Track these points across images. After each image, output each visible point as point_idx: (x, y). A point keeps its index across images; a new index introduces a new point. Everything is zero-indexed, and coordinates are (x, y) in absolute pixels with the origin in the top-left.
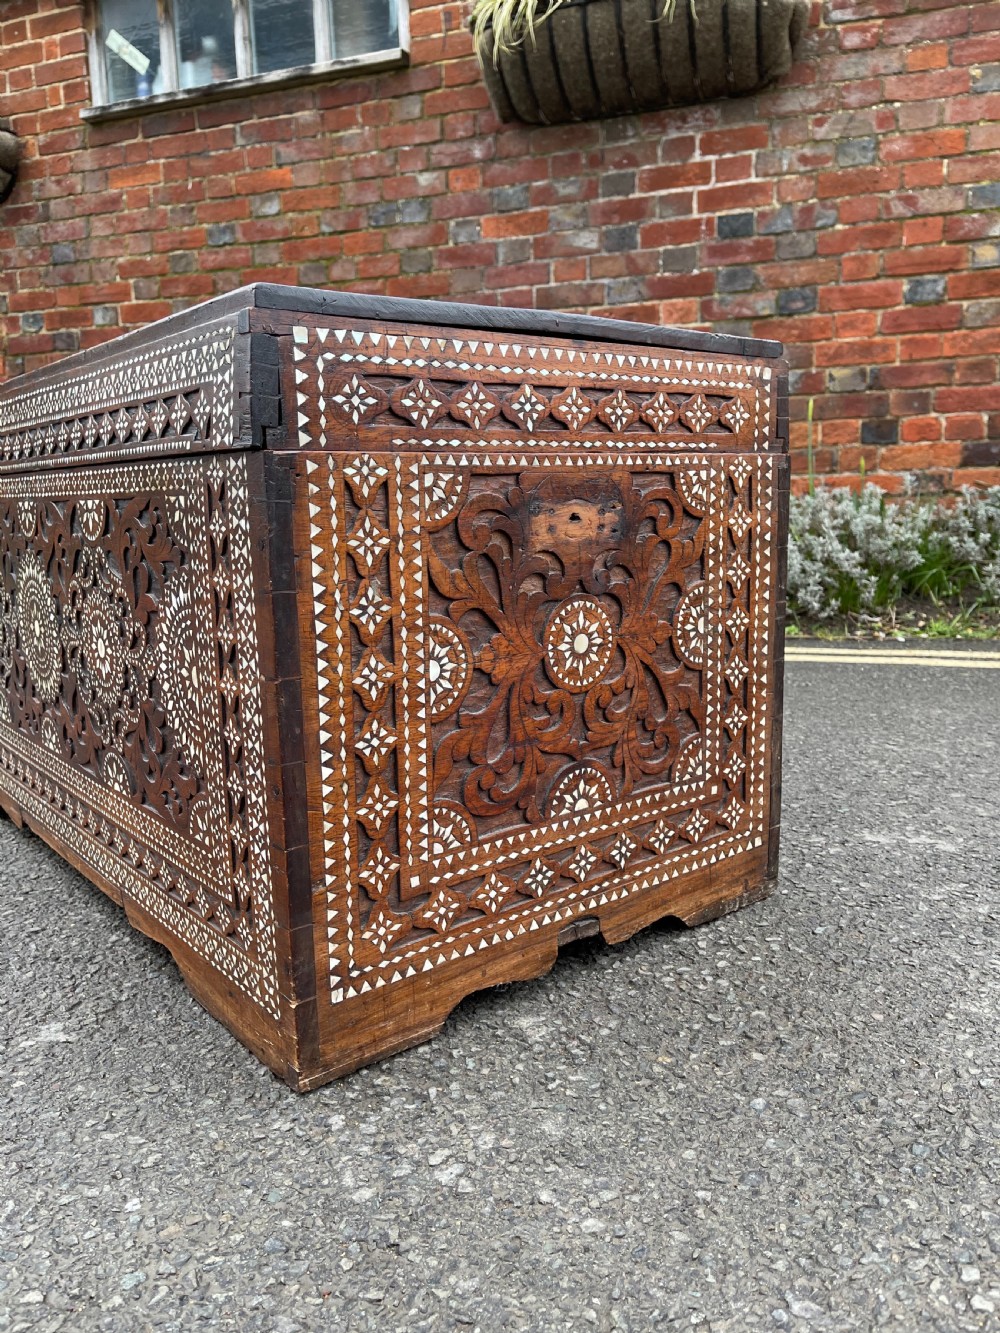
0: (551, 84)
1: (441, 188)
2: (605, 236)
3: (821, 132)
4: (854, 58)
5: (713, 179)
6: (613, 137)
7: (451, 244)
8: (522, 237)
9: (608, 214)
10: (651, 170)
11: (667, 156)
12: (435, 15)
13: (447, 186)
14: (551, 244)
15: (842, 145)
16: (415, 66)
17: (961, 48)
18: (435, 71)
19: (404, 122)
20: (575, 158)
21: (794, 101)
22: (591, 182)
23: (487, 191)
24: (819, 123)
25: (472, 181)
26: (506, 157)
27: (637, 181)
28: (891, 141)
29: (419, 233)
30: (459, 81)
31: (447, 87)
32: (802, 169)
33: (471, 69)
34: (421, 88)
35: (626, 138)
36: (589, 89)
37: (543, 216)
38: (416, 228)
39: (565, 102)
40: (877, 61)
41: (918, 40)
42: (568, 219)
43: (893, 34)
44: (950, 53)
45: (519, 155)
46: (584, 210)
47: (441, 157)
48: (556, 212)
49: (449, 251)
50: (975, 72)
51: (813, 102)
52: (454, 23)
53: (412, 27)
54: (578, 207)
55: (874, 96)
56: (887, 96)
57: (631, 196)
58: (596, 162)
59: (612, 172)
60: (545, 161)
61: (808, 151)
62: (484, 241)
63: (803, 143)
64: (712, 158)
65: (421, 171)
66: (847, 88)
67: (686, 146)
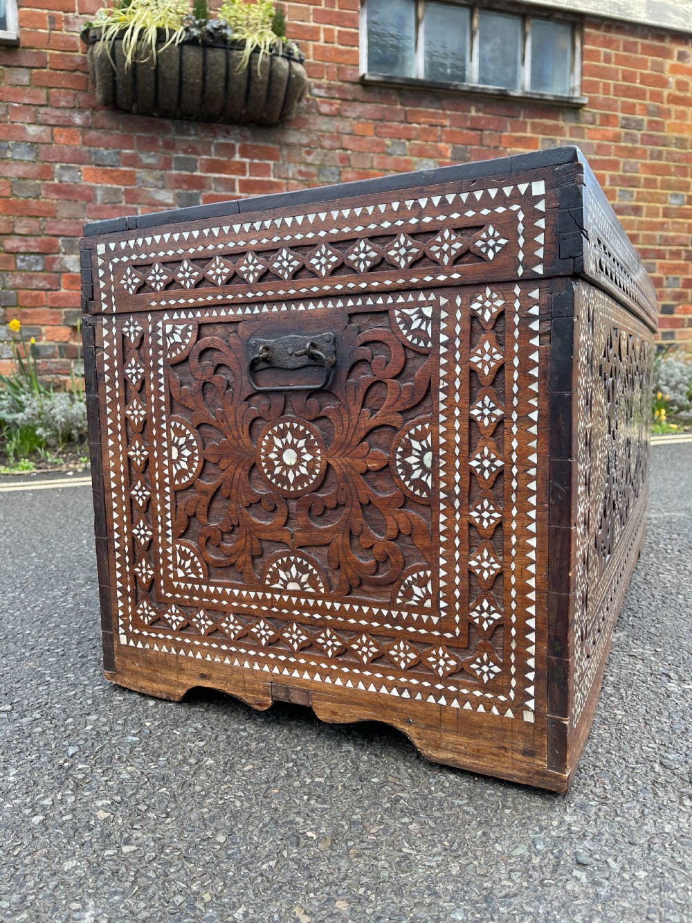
0: (151, 89)
1: (47, 139)
2: (178, 196)
3: (310, 159)
4: (326, 119)
5: (248, 174)
6: (180, 132)
7: (56, 181)
8: (115, 186)
9: (179, 182)
10: (207, 160)
11: (218, 152)
12: (42, 15)
13: (53, 138)
14: (139, 195)
15: (321, 168)
16: (23, 48)
17: (381, 127)
18: (41, 56)
19: (12, 85)
20: (154, 140)
21: (294, 137)
22: (166, 158)
23: (86, 149)
24: (309, 153)
25: (73, 139)
26: (102, 128)
27: (198, 165)
28: (347, 172)
29: (28, 168)
30: (62, 67)
31: (51, 68)
32: (300, 178)
33: (72, 61)
34: (28, 64)
35: (190, 135)
36: (176, 99)
37: (132, 174)
38: (26, 165)
39: (156, 103)
40: (338, 124)
41: (358, 118)
42: (150, 180)
43: (346, 110)
44: (375, 128)
45: (111, 129)
46: (162, 176)
47: (48, 117)
48: (141, 173)
49: (54, 185)
50: (388, 142)
51: (305, 140)
52: (57, 26)
53: (21, 20)
54: (158, 173)
55: (337, 144)
56: (345, 146)
57: (195, 174)
58: (170, 146)
59: (181, 155)
60: (131, 137)
61: (303, 168)
62: (85, 184)
63: (300, 163)
64: (247, 160)
65: (29, 124)
66: (323, 136)
67: (229, 149)
